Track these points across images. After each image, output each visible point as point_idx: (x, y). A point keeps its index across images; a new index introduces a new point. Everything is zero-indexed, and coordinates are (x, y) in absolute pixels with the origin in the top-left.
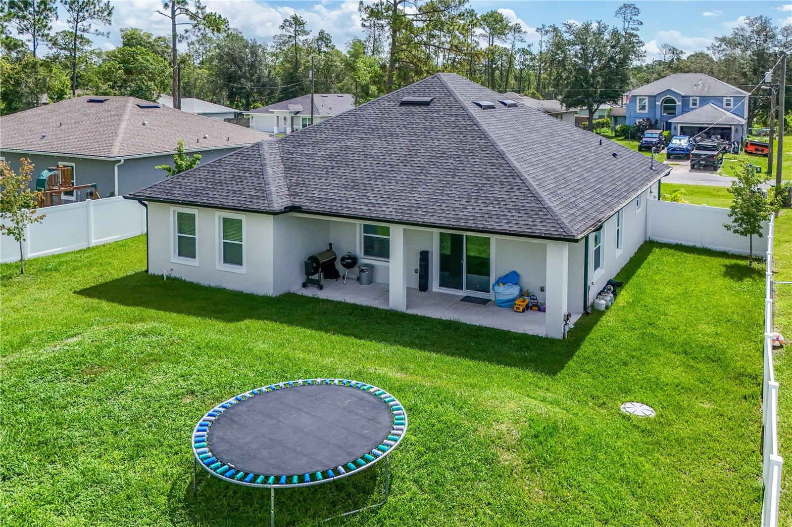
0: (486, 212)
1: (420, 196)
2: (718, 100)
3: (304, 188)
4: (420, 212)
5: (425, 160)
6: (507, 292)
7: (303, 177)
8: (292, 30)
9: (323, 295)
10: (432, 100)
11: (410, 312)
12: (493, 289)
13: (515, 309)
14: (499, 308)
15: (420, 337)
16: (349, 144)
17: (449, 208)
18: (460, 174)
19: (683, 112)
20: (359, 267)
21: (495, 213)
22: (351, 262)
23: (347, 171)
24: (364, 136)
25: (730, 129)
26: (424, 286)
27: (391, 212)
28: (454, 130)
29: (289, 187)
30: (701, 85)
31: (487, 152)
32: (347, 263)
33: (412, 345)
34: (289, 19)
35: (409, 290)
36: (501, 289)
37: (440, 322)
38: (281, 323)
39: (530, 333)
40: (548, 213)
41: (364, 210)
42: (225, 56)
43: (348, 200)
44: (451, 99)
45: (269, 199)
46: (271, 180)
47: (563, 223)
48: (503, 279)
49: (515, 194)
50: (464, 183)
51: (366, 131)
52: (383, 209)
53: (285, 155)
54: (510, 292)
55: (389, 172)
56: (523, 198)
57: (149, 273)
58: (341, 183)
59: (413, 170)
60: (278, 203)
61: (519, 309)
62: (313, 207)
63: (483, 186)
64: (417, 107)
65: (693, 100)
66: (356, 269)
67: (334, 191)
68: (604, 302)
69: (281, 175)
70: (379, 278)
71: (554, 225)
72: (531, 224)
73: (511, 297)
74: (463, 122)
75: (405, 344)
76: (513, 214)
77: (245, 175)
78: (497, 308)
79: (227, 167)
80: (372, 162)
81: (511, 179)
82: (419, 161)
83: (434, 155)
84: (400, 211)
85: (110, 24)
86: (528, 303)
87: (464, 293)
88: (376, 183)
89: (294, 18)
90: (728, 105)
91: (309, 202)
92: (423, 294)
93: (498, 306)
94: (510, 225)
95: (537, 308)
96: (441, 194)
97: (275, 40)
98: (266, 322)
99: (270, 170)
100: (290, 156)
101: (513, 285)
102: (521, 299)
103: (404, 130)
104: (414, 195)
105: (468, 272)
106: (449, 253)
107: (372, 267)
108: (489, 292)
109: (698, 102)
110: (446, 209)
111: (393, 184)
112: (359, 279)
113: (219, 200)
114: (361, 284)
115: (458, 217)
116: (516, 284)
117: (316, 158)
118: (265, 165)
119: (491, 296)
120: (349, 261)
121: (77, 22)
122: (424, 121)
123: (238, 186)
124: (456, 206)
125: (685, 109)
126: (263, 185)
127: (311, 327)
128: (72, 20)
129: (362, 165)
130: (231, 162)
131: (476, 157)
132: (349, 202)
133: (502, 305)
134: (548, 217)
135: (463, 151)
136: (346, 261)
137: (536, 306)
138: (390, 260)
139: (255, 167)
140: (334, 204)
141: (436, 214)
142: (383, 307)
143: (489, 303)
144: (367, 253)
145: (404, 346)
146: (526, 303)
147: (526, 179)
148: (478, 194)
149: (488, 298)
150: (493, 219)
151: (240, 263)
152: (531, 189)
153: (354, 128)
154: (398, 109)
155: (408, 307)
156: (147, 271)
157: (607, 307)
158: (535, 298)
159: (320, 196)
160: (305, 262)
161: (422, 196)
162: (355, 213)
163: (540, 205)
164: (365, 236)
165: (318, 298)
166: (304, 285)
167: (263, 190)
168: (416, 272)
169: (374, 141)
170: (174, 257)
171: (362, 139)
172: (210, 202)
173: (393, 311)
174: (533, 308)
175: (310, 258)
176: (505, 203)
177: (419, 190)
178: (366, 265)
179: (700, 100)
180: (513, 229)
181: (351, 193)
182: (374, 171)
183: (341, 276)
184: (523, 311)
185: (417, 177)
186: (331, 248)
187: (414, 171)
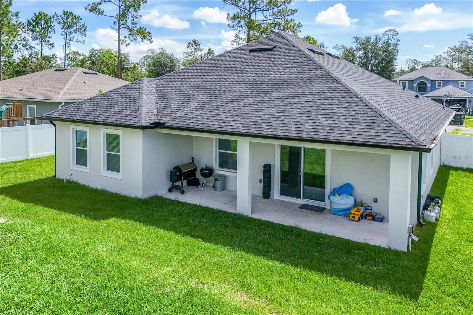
0: (327, 125)
1: (264, 114)
2: (455, 83)
3: (169, 110)
4: (264, 126)
5: (269, 86)
6: (343, 202)
7: (170, 102)
8: (193, 48)
9: (182, 198)
10: (275, 47)
11: (255, 216)
12: (329, 199)
13: (351, 217)
14: (335, 216)
15: (262, 242)
16: (208, 79)
17: (290, 123)
18: (300, 95)
19: (431, 90)
20: (214, 177)
21: (336, 126)
22: (208, 172)
23: (205, 97)
24: (220, 73)
25: (466, 100)
26: (267, 194)
27: (238, 126)
28: (293, 65)
29: (158, 109)
30: (443, 74)
31: (323, 79)
32: (205, 173)
33: (256, 251)
34: (191, 42)
35: (254, 198)
36: (336, 199)
37: (282, 227)
38: (140, 222)
39: (372, 243)
40: (390, 125)
41: (216, 126)
42: (156, 63)
43: (203, 118)
44: (290, 45)
45: (139, 117)
46: (144, 104)
47: (409, 134)
48: (339, 190)
49: (354, 109)
50: (303, 103)
51: (222, 70)
52: (231, 124)
53: (160, 88)
54: (346, 202)
55: (239, 96)
56: (362, 113)
57: (57, 177)
58: (199, 105)
59: (258, 95)
60: (145, 121)
61: (355, 218)
62: (174, 123)
63: (322, 103)
64: (263, 53)
65: (438, 83)
66: (212, 178)
67: (193, 112)
68: (435, 215)
69: (154, 101)
70: (230, 187)
71: (399, 135)
72: (375, 134)
73: (346, 207)
74: (300, 60)
75: (248, 250)
76: (355, 126)
77: (126, 100)
78: (333, 217)
79: (114, 96)
80: (225, 90)
81: (347, 98)
82: (264, 88)
83: (276, 83)
84: (247, 126)
85: (85, 36)
86: (363, 213)
87: (301, 201)
88: (228, 105)
89: (194, 42)
90: (462, 86)
91: (172, 120)
92: (266, 201)
93: (334, 214)
94: (353, 136)
95: (371, 218)
96: (283, 112)
97: (184, 55)
98: (127, 221)
99: (145, 97)
100: (164, 89)
101: (349, 196)
102: (356, 209)
103: (252, 67)
104: (259, 113)
105: (305, 185)
106: (287, 170)
107: (224, 177)
108: (324, 201)
109: (441, 84)
110: (288, 123)
111: (241, 105)
112: (214, 187)
113: (102, 118)
114: (215, 190)
115: (299, 129)
116: (350, 195)
117: (182, 89)
118: (142, 93)
119: (326, 204)
120: (207, 171)
121: (67, 35)
122: (268, 61)
123: (119, 108)
124: (298, 120)
125: (433, 88)
126: (137, 107)
127: (164, 228)
128: (64, 33)
129: (217, 92)
130: (118, 93)
131: (314, 83)
132: (204, 120)
133: (337, 213)
134: (391, 128)
135: (302, 79)
136: (204, 171)
137: (371, 215)
138: (237, 172)
139: (135, 95)
140: (191, 121)
141: (279, 127)
142: (231, 211)
143: (324, 211)
144: (220, 166)
145: (248, 253)
146: (361, 212)
147: (362, 97)
148: (318, 111)
149: (324, 207)
150: (335, 131)
151: (118, 170)
152: (369, 105)
153: (213, 68)
154: (248, 54)
155: (253, 212)
156: (55, 176)
157: (437, 220)
158: (371, 208)
159: (181, 116)
160: (171, 172)
161: (266, 113)
162: (208, 128)
163: (381, 118)
164: (220, 152)
165: (178, 201)
166: (170, 190)
167: (136, 111)
168: (260, 182)
169: (228, 76)
170: (73, 165)
171: (219, 75)
172: (95, 120)
173: (240, 215)
174: (367, 217)
175: (175, 168)
176: (344, 117)
177: (263, 109)
178: (220, 175)
179: (443, 83)
180: (356, 139)
181: (206, 112)
182: (226, 96)
183: (201, 184)
184: (359, 220)
185: (262, 99)
186: (193, 161)
187: (260, 95)
